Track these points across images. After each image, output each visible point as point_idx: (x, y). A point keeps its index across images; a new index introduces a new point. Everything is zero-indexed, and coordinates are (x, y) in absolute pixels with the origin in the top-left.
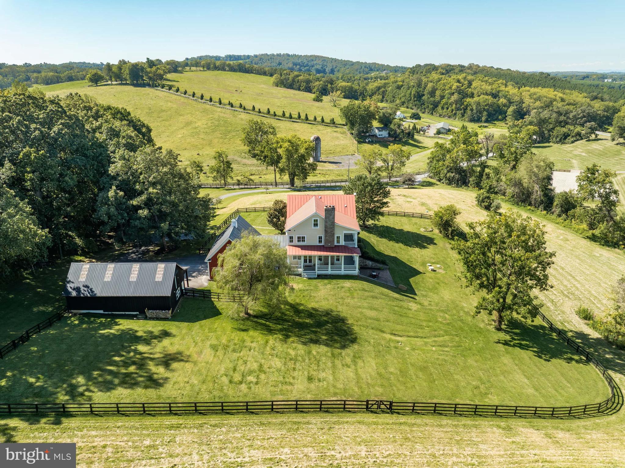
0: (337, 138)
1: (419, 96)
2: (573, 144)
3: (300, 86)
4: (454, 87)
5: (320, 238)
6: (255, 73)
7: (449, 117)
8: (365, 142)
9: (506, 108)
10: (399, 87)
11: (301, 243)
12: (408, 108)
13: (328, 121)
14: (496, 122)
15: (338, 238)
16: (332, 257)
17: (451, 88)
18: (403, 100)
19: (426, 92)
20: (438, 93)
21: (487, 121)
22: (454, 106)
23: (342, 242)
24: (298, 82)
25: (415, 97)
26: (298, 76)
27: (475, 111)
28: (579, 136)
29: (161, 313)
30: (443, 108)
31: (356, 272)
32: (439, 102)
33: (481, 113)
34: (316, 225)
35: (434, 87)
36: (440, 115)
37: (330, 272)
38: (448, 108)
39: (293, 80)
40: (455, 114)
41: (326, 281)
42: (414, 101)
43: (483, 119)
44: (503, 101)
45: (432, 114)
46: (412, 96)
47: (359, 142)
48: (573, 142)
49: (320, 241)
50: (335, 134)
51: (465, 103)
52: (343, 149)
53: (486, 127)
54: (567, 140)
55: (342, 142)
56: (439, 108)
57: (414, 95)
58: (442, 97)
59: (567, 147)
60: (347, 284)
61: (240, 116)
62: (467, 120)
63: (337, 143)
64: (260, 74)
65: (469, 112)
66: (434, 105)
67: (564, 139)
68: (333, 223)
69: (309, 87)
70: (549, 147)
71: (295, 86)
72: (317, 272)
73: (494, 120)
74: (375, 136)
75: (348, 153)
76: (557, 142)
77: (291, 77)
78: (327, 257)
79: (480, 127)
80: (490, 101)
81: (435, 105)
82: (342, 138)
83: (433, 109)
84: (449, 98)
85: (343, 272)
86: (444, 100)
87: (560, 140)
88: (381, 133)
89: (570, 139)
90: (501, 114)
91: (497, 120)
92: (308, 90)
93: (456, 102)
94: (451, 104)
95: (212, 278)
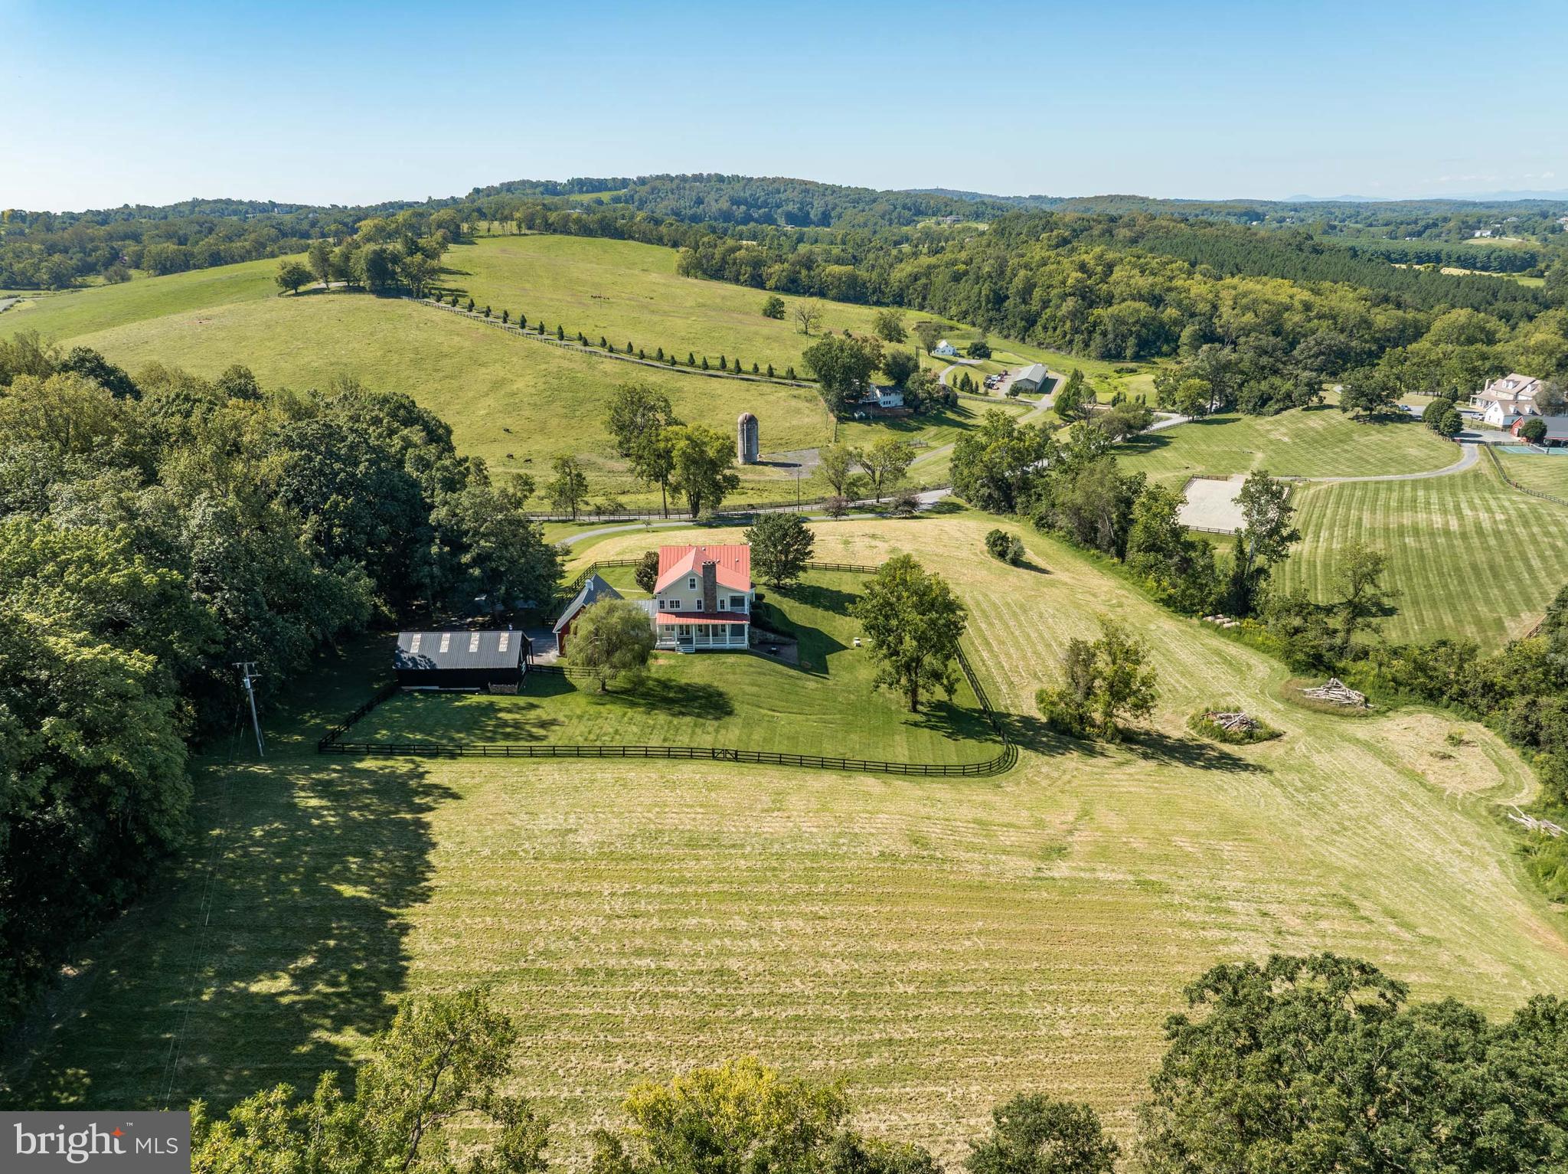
0: (798, 411)
1: (998, 299)
2: (1278, 417)
3: (739, 274)
4: (1070, 282)
5: (699, 602)
6: (638, 240)
7: (1059, 348)
8: (854, 420)
9: (1177, 329)
10: (957, 278)
11: (675, 610)
12: (974, 324)
13: (784, 374)
14: (1156, 359)
15: (722, 602)
16: (715, 627)
17: (1064, 283)
18: (964, 306)
19: (1012, 291)
20: (1037, 293)
21: (1137, 357)
22: (1068, 324)
23: (728, 608)
24: (734, 263)
25: (988, 301)
26: (733, 250)
27: (1111, 336)
28: (1288, 402)
29: (507, 687)
30: (1045, 328)
31: (745, 645)
32: (1039, 314)
33: (1124, 338)
34: (693, 586)
35: (1028, 279)
36: (1040, 344)
37: (711, 645)
38: (1055, 329)
39: (724, 260)
40: (1071, 342)
41: (705, 656)
42: (988, 311)
43: (1129, 353)
44: (1171, 312)
45: (1023, 340)
46: (983, 299)
47: (841, 420)
48: (1277, 412)
49: (699, 607)
50: (794, 403)
51: (1091, 319)
52: (807, 434)
53: (1133, 371)
54: (1265, 410)
55: (806, 420)
56: (1038, 328)
57: (987, 296)
58: (1046, 304)
59: (1264, 423)
60: (731, 659)
61: (602, 367)
62: (1093, 354)
63: (794, 422)
64: (649, 242)
65: (1097, 338)
66: (1027, 321)
67: (1261, 404)
68: (715, 582)
69: (760, 276)
70: (1233, 421)
71: (727, 274)
72: (695, 645)
73: (1153, 356)
74: (876, 405)
75: (815, 444)
76: (1249, 412)
77: (718, 252)
78: (707, 626)
79: (1117, 372)
80: (1143, 314)
81: (1031, 321)
82: (807, 412)
83: (1026, 329)
84: (1058, 307)
85: (728, 645)
86: (1048, 310)
87: (1254, 409)
88: (887, 398)
89: (1273, 406)
90: (1167, 341)
91: (1160, 354)
92: (758, 282)
93: (1074, 315)
94: (1063, 320)
95: (562, 654)
